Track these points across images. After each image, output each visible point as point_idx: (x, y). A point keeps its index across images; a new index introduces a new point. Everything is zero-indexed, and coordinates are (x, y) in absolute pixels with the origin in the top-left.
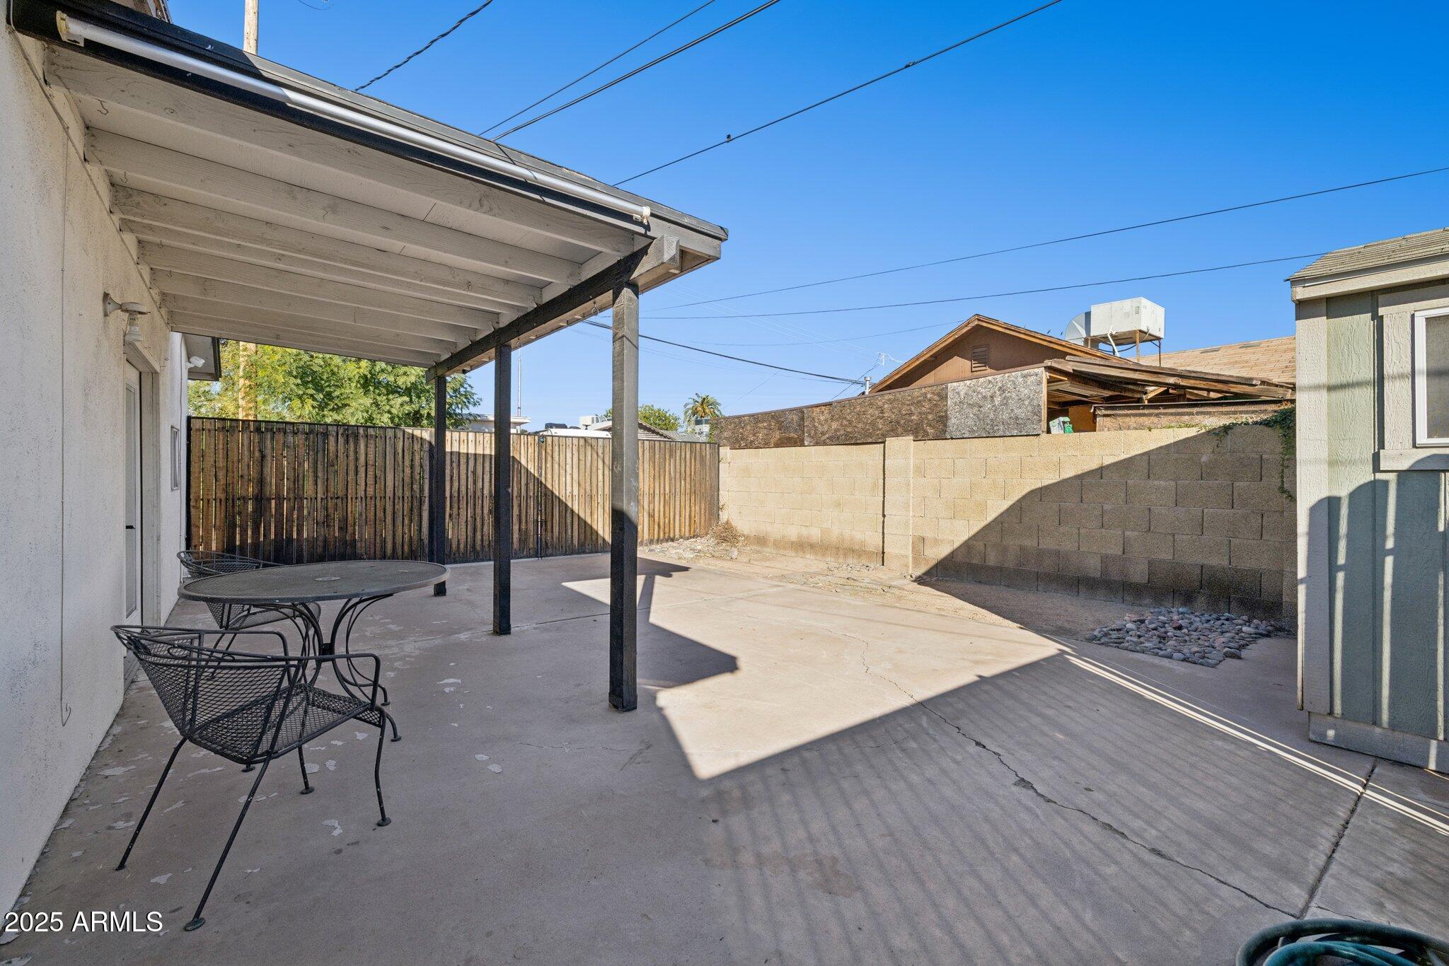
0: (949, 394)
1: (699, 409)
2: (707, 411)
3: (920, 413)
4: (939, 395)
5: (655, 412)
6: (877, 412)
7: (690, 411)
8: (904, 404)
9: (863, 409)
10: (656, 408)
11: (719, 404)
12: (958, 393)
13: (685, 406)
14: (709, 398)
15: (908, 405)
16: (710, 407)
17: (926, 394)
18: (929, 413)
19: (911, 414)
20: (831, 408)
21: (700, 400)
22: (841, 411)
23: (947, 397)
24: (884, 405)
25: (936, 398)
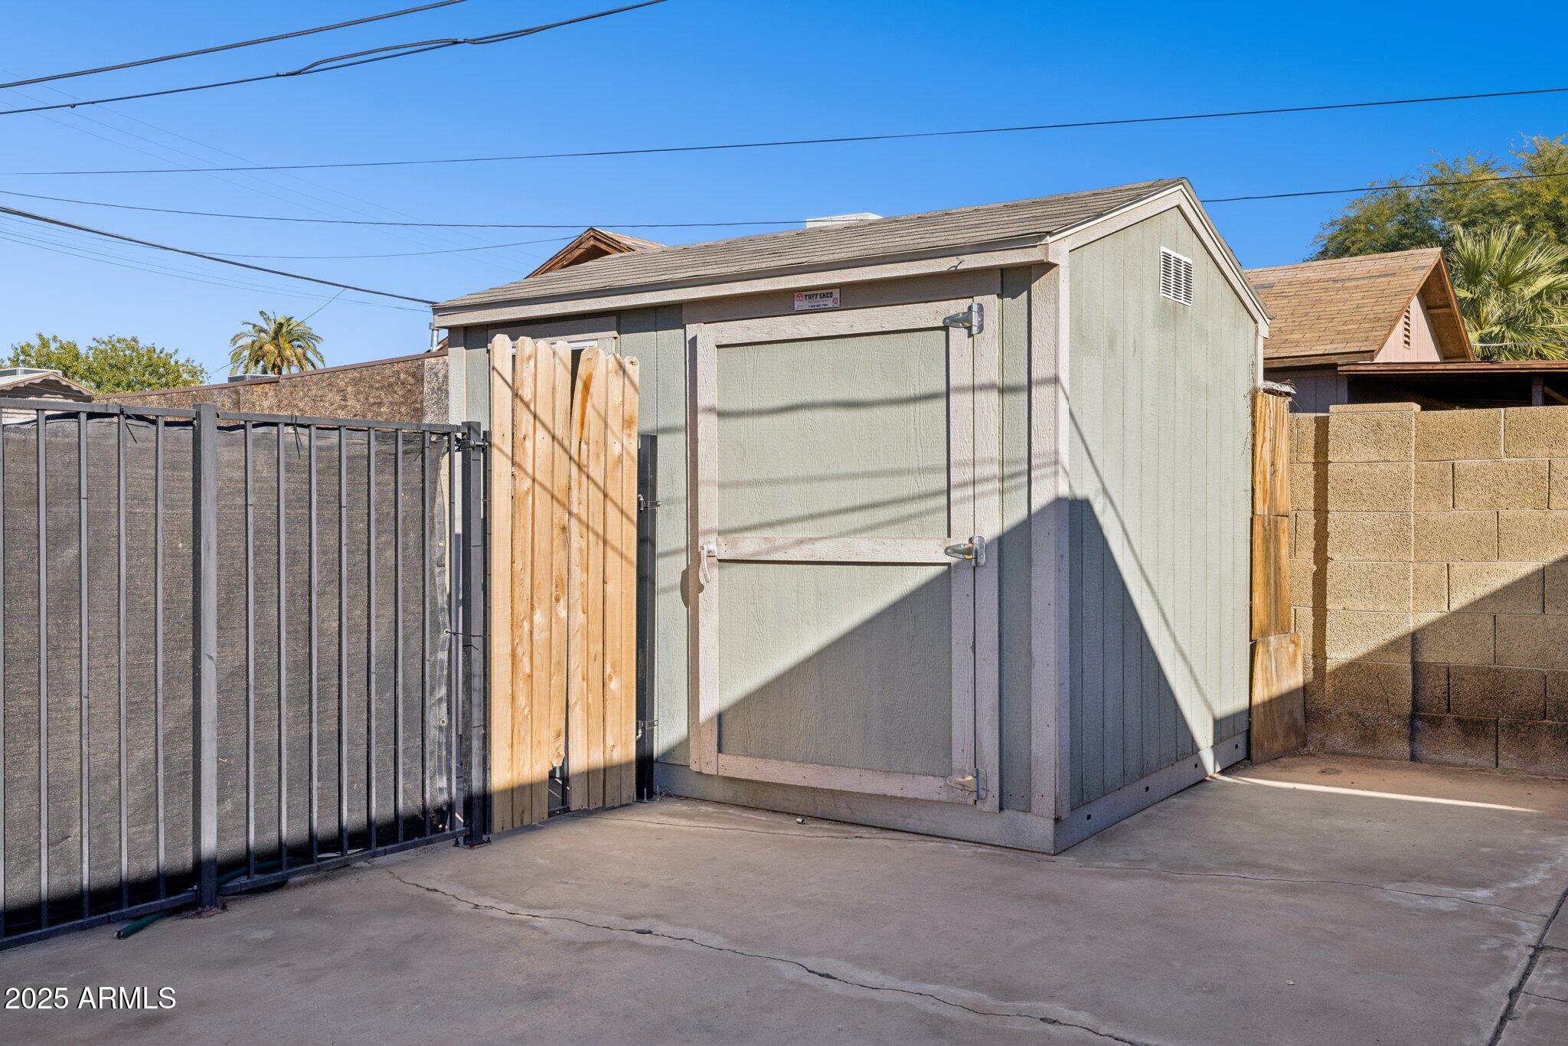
0: (426, 374)
1: (269, 347)
2: (288, 353)
3: (391, 403)
4: (414, 375)
5: (140, 356)
6: (338, 398)
7: (246, 353)
8: (371, 387)
9: (320, 393)
10: (144, 343)
11: (318, 339)
12: (436, 374)
13: (234, 340)
14: (293, 322)
15: (377, 389)
16: (296, 343)
17: (398, 373)
18: (402, 403)
19: (380, 404)
20: (278, 388)
21: (271, 328)
22: (292, 393)
23: (423, 380)
24: (347, 386)
25: (411, 380)
